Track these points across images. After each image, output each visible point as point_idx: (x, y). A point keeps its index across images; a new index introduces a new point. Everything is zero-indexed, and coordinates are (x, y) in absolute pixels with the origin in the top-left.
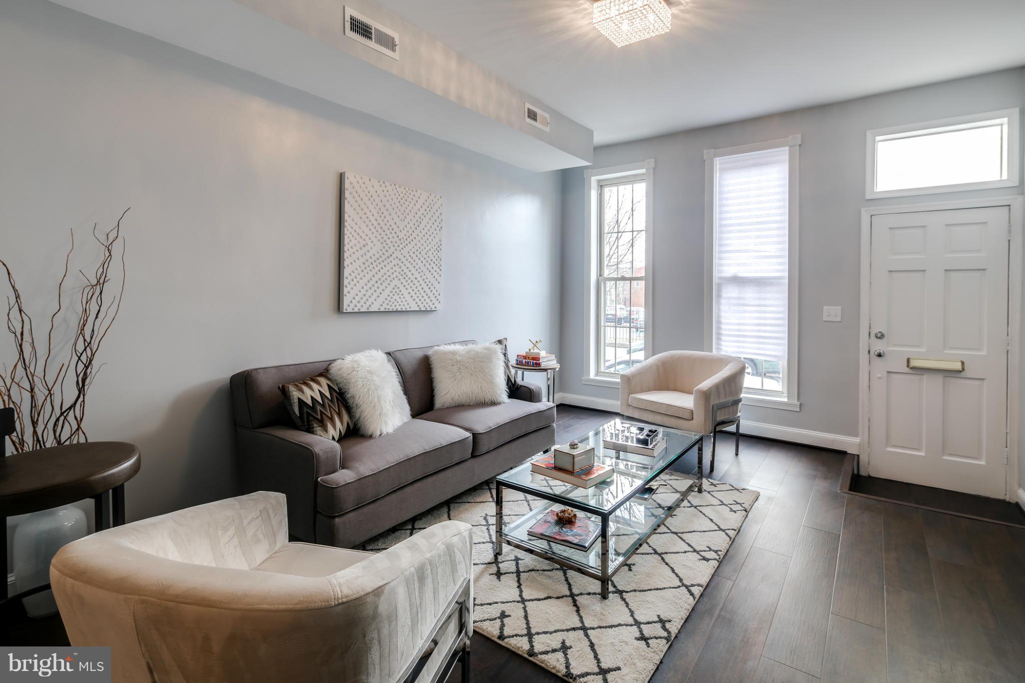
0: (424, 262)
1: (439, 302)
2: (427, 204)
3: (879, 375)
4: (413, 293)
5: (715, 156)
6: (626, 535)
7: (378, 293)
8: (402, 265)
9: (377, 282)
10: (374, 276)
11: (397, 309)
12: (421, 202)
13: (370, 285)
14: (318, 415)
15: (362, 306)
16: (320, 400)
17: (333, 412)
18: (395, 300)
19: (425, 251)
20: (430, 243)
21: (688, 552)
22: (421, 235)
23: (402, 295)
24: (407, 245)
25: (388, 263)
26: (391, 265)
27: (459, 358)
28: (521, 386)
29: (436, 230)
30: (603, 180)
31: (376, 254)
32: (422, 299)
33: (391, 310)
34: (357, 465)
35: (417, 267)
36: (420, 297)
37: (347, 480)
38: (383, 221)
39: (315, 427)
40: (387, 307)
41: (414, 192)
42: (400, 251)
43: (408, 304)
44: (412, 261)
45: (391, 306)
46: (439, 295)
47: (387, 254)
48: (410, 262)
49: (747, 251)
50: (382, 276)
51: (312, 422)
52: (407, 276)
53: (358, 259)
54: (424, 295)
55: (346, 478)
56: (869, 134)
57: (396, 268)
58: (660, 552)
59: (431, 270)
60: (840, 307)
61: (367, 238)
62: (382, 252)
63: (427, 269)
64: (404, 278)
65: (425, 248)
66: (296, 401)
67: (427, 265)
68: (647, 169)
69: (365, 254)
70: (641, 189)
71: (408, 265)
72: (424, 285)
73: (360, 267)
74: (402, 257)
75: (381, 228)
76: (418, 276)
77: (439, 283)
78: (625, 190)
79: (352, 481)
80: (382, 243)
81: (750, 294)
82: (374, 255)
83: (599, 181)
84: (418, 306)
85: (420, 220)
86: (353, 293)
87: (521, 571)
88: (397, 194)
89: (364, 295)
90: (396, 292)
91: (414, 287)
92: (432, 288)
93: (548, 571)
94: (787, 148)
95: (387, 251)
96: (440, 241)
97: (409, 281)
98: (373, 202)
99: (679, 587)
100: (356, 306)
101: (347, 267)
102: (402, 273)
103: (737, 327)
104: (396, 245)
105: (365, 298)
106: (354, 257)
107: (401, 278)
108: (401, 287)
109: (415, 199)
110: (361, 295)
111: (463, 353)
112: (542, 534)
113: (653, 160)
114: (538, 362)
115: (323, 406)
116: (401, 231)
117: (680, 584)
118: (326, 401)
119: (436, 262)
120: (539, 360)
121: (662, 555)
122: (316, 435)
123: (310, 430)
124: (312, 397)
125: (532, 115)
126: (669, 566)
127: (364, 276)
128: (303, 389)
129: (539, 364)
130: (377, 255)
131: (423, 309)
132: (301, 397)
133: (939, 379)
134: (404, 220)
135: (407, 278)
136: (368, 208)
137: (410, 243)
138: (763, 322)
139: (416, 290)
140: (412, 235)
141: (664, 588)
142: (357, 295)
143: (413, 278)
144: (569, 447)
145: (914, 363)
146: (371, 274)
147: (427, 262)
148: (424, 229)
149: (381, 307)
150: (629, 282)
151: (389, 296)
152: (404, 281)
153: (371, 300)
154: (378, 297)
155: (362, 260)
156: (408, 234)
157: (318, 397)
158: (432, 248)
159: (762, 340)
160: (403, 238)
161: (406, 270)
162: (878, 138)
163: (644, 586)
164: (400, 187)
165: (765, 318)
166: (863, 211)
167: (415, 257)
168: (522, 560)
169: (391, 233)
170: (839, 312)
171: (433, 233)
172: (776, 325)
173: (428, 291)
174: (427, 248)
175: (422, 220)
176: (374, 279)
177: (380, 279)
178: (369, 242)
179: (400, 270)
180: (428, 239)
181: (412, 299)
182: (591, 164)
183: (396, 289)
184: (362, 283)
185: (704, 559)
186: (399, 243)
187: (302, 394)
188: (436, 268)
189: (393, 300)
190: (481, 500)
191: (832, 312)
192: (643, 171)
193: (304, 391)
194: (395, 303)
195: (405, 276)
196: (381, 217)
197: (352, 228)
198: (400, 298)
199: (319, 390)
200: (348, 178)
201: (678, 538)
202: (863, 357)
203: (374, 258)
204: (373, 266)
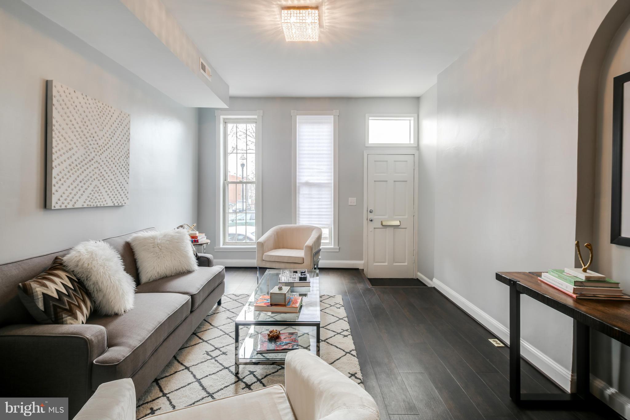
0: (117, 166)
1: (128, 199)
2: (119, 119)
3: (371, 230)
4: (109, 192)
5: (297, 115)
6: (300, 336)
7: (81, 192)
8: (101, 168)
9: (81, 182)
10: (78, 177)
11: (97, 205)
12: (115, 116)
13: (75, 184)
14: (66, 306)
15: (68, 203)
16: (64, 291)
17: (79, 300)
18: (96, 197)
19: (118, 157)
20: (121, 151)
21: (336, 335)
22: (115, 144)
23: (101, 193)
24: (104, 151)
25: (90, 166)
26: (92, 167)
27: (159, 241)
28: (200, 257)
29: (125, 141)
30: (227, 119)
31: (80, 157)
32: (116, 197)
33: (92, 206)
34: (124, 340)
35: (112, 170)
36: (114, 195)
37: (125, 355)
38: (86, 129)
39: (65, 318)
40: (89, 203)
41: (110, 108)
42: (99, 156)
43: (105, 201)
44: (108, 165)
45: (92, 202)
46: (128, 193)
47: (89, 158)
48: (107, 166)
49: (313, 169)
50: (85, 177)
51: (61, 314)
52: (104, 177)
53: (65, 161)
54: (117, 193)
55: (123, 354)
56: (367, 115)
57: (96, 170)
58: (324, 340)
59: (122, 173)
60: (355, 198)
61: (72, 143)
62: (85, 156)
63: (120, 172)
64: (102, 179)
65: (118, 155)
66: (40, 296)
67: (119, 168)
68: (258, 116)
69: (71, 157)
70: (252, 127)
71: (106, 168)
72: (117, 185)
73: (66, 168)
74: (100, 161)
75: (84, 135)
76: (113, 177)
77: (127, 183)
78: (242, 127)
79: (129, 354)
80: (85, 149)
81: (314, 191)
82: (78, 158)
83: (224, 119)
84: (113, 202)
85: (114, 132)
86: (61, 191)
87: (260, 378)
88: (97, 108)
89: (70, 193)
90: (96, 191)
91: (110, 187)
92: (123, 188)
93: (276, 372)
94: (333, 116)
95: (89, 155)
96: (128, 150)
97: (106, 182)
98: (78, 112)
99: (346, 354)
100: (63, 203)
101: (54, 167)
102: (101, 174)
103: (308, 210)
104: (96, 151)
105: (71, 196)
106: (62, 159)
107: (100, 179)
108: (100, 186)
109: (111, 114)
110: (67, 193)
111: (161, 237)
112: (267, 350)
113: (262, 111)
114: (196, 239)
115: (69, 296)
116: (100, 140)
117: (345, 353)
118: (71, 291)
119: (126, 167)
120: (197, 239)
121: (326, 341)
122: (67, 324)
123: (59, 321)
124: (57, 290)
125: (204, 68)
126: (333, 346)
127: (70, 176)
128: (46, 284)
129: (197, 241)
130: (81, 159)
131: (116, 204)
132: (45, 292)
133: (392, 229)
134: (102, 130)
135: (105, 179)
136: (73, 116)
137: (107, 150)
138: (321, 207)
139: (111, 189)
140: (108, 143)
141: (340, 358)
142: (64, 193)
143: (109, 179)
144: (278, 289)
145: (384, 224)
146: (76, 174)
147: (119, 166)
148: (117, 140)
149: (84, 204)
150: (235, 185)
151: (90, 194)
152: (102, 181)
153: (76, 198)
154: (82, 195)
155: (68, 162)
156: (105, 143)
157: (62, 289)
158: (123, 155)
159: (320, 216)
160: (102, 146)
161: (104, 173)
162: (370, 118)
163: (331, 361)
164: (99, 102)
165: (322, 205)
166: (365, 152)
167: (110, 163)
168: (255, 372)
169: (92, 140)
170: (355, 201)
171: (123, 143)
172: (327, 208)
173: (120, 190)
174: (120, 155)
175: (116, 132)
176: (79, 180)
177: (83, 180)
178: (74, 146)
179: (99, 172)
180: (120, 148)
181: (109, 196)
182: (228, 108)
183: (96, 189)
184: (69, 182)
185: (345, 336)
186: (98, 149)
187: (46, 288)
188: (125, 171)
189: (94, 198)
190: (194, 343)
191: (352, 201)
192: (256, 117)
193: (48, 286)
194: (96, 200)
195: (103, 177)
196: (84, 125)
197: (59, 132)
198: (99, 196)
199: (61, 282)
200: (55, 87)
201: (325, 329)
202: (365, 222)
203: (79, 161)
204: (78, 167)
